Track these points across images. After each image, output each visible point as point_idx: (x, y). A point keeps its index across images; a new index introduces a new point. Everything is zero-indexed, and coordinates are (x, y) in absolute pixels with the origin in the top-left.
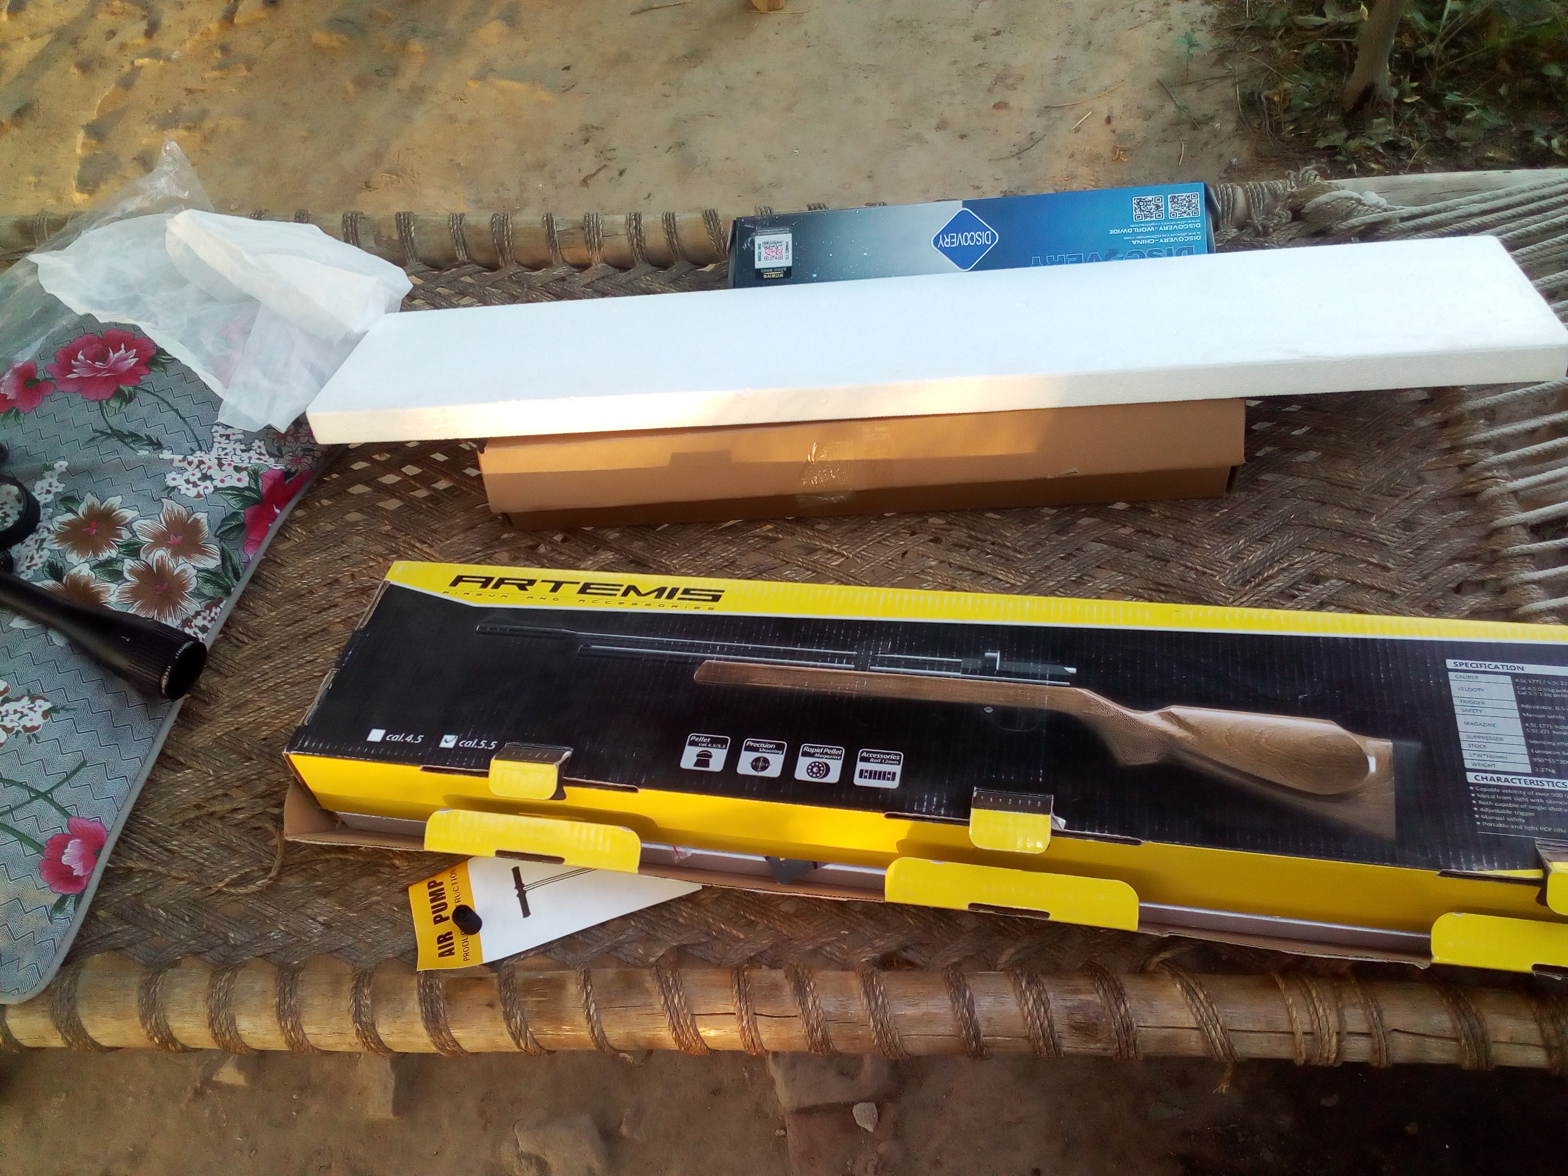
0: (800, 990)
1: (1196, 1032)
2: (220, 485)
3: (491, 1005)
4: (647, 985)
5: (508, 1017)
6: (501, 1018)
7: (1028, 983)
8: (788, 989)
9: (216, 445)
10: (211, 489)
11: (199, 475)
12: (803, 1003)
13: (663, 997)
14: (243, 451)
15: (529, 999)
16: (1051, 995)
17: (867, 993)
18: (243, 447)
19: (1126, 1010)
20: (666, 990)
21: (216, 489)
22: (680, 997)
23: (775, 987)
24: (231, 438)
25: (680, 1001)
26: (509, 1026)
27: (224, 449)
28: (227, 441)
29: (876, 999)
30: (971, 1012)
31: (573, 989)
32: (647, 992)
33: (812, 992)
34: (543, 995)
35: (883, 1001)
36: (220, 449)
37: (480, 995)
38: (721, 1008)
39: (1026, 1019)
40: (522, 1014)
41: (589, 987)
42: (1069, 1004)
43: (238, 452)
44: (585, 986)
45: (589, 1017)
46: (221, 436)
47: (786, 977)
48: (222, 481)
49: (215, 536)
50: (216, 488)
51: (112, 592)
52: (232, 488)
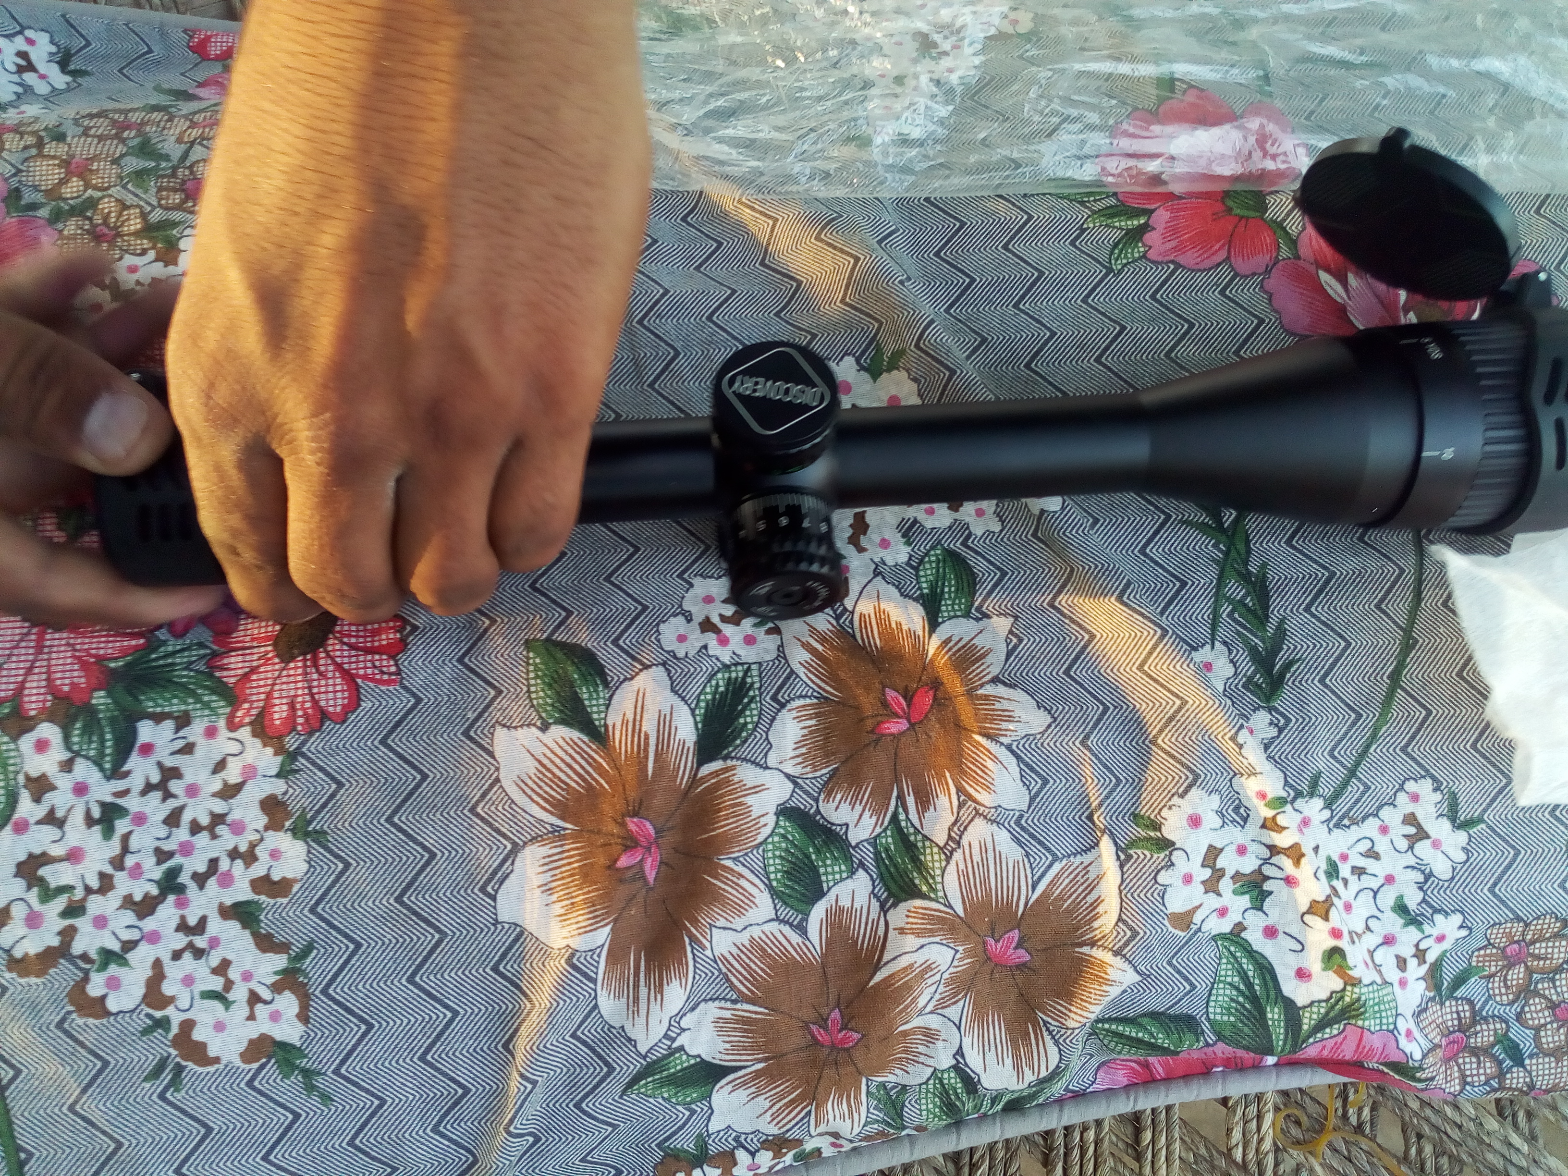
14: (1401, 908)
21: (1238, 934)
27: (1372, 854)
50: (1240, 927)
51: (739, 923)
52: (1266, 970)
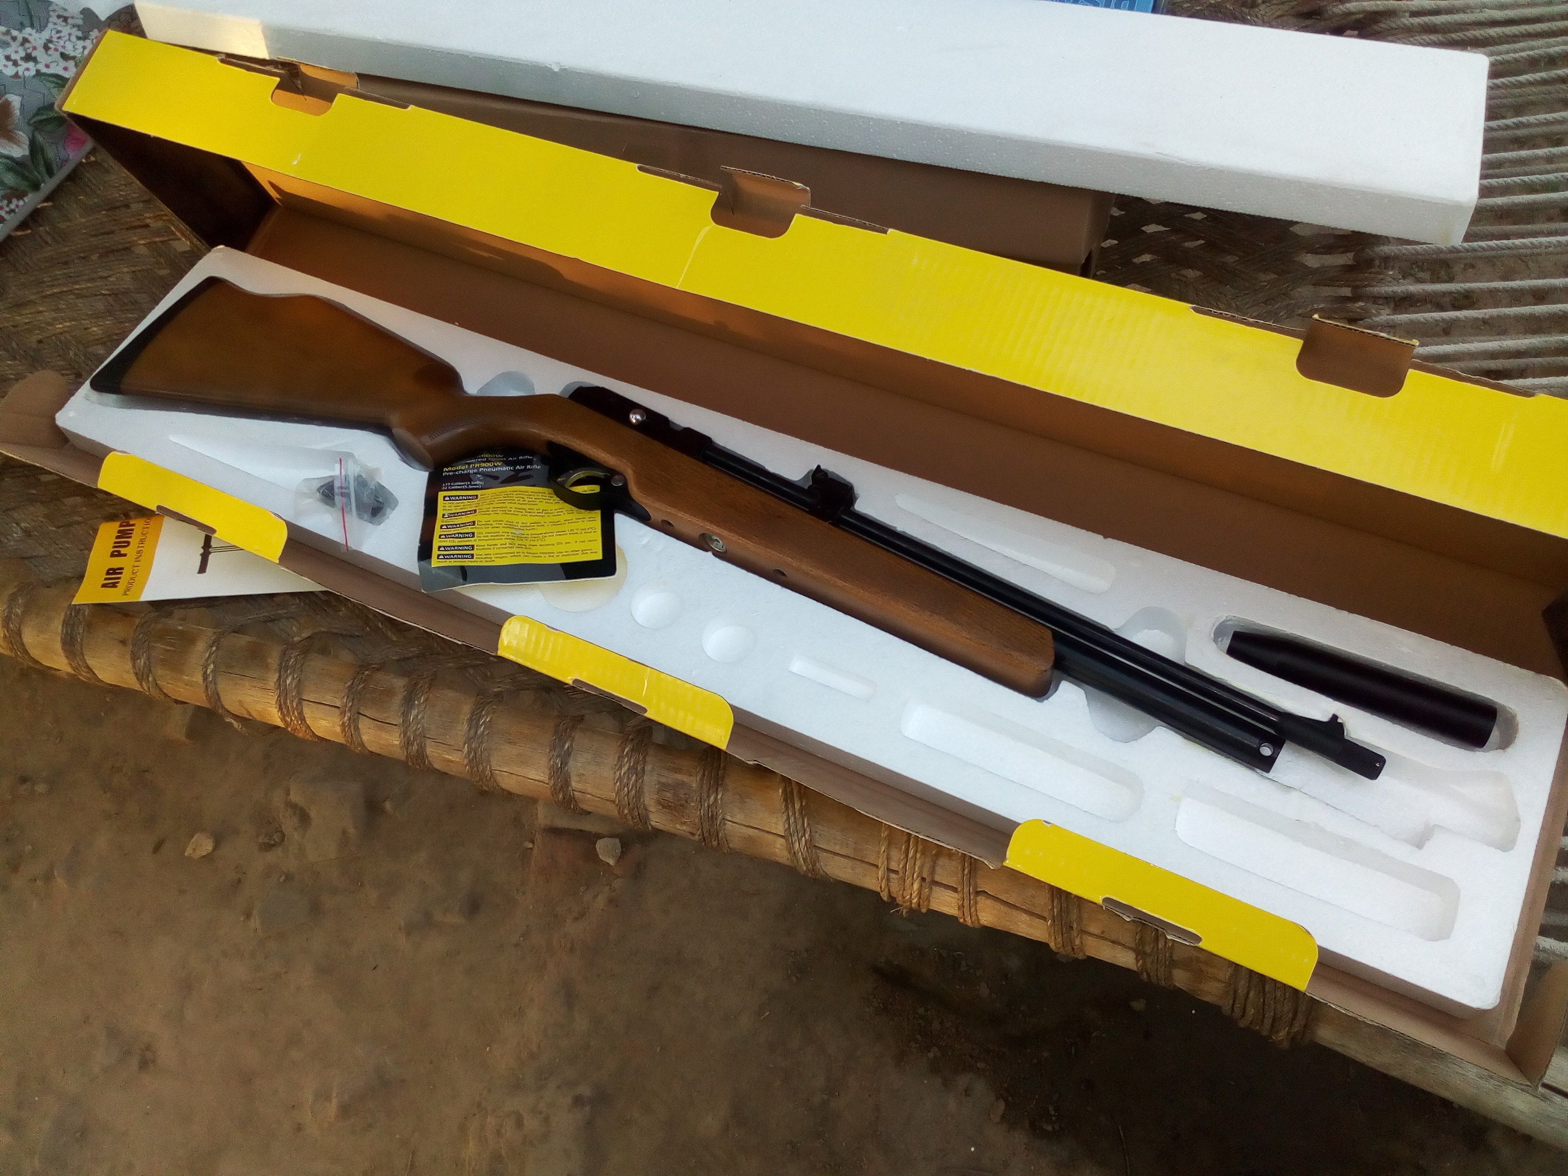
0: (409, 701)
1: (783, 841)
2: (44, 70)
3: (123, 642)
4: (269, 661)
5: (134, 658)
6: (128, 657)
7: (632, 750)
8: (398, 699)
9: (50, 26)
10: (33, 73)
11: (23, 54)
12: (405, 714)
13: (277, 675)
14: (79, 38)
15: (159, 645)
16: (648, 768)
17: (470, 720)
18: (80, 34)
19: (716, 799)
20: (283, 668)
21: (38, 73)
22: (293, 679)
23: (389, 692)
24: (69, 20)
25: (291, 682)
26: (134, 666)
27: (58, 32)
28: (64, 24)
29: (477, 726)
30: (564, 763)
31: (201, 646)
32: (266, 667)
33: (419, 705)
34: (171, 645)
35: (483, 732)
36: (54, 32)
37: (119, 629)
38: (329, 699)
39: (615, 784)
40: (148, 659)
41: (214, 648)
42: (663, 780)
43: (73, 38)
44: (211, 646)
45: (205, 676)
46: (59, 17)
47: (404, 686)
48: (47, 66)
49: (29, 124)
50: (38, 71)
52: (57, 76)
